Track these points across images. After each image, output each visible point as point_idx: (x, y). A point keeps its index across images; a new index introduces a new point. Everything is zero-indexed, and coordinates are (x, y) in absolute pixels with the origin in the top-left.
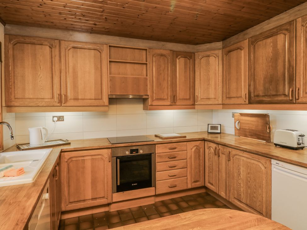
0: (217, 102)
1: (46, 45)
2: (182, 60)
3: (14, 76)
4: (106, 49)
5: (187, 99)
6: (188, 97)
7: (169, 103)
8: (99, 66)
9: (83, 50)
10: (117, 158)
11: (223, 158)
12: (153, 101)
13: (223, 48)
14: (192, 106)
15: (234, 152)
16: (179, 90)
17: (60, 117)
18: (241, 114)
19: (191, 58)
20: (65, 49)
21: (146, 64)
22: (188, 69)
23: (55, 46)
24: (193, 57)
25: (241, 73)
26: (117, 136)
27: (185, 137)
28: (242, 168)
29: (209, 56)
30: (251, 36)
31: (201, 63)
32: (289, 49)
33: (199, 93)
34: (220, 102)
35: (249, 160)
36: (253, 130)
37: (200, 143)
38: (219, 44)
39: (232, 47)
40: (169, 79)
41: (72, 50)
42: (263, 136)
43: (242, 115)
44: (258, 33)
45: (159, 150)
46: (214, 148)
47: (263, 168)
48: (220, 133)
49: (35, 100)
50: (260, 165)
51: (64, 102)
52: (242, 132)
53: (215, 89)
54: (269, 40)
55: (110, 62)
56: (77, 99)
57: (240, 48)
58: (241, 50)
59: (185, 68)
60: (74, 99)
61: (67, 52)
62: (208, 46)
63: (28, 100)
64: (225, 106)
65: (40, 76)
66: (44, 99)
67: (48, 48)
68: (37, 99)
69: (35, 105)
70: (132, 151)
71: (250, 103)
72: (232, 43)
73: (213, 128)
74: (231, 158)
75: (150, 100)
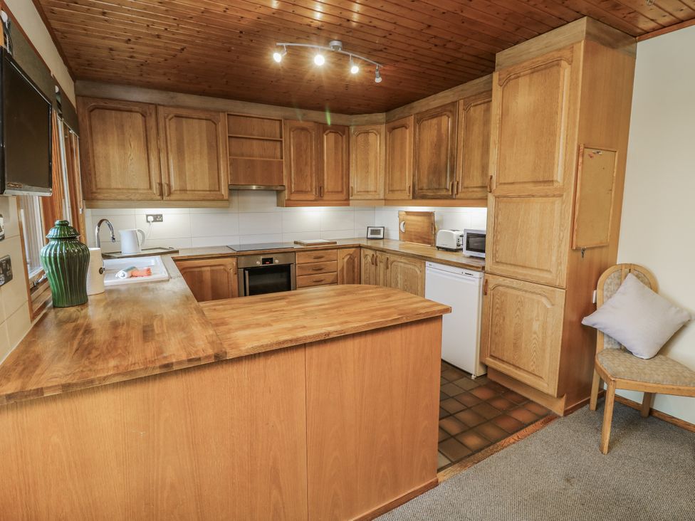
0: (377, 197)
1: (137, 112)
2: (332, 136)
3: (94, 156)
4: (223, 119)
5: (338, 192)
6: (340, 189)
7: (313, 197)
8: (214, 144)
9: (191, 120)
10: (245, 269)
11: (382, 266)
12: (291, 194)
13: (387, 122)
14: (346, 201)
15: (392, 258)
16: (328, 179)
17: (157, 215)
18: (406, 212)
19: (344, 134)
20: (165, 118)
21: (281, 141)
22: (340, 150)
23: (151, 114)
24: (347, 132)
25: (405, 159)
26: (241, 244)
27: (336, 243)
28: (399, 276)
29: (367, 132)
30: (417, 112)
31: (357, 141)
32: (452, 135)
33: (355, 183)
34: (382, 197)
35: (406, 266)
36: (418, 232)
37: (355, 251)
38: (381, 117)
39: (397, 123)
40: (314, 163)
41: (174, 120)
42: (429, 239)
43: (408, 213)
44: (424, 110)
45: (300, 259)
46: (371, 256)
47: (419, 272)
48: (383, 238)
49: (125, 191)
50: (417, 269)
51: (166, 195)
52: (407, 236)
53: (376, 178)
54: (435, 121)
55: (229, 137)
56: (184, 190)
57: (405, 126)
58: (406, 128)
59: (336, 148)
60: (180, 190)
61: (167, 124)
62: (367, 117)
63: (116, 191)
64: (388, 202)
65: (131, 158)
66: (137, 189)
67: (139, 116)
68: (129, 189)
69: (127, 198)
70: (264, 261)
71: (414, 198)
72: (397, 116)
73: (374, 232)
74: (389, 266)
75: (286, 192)
